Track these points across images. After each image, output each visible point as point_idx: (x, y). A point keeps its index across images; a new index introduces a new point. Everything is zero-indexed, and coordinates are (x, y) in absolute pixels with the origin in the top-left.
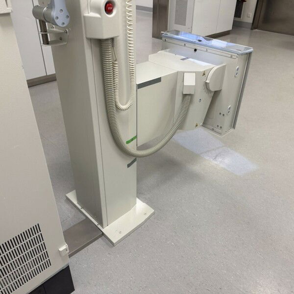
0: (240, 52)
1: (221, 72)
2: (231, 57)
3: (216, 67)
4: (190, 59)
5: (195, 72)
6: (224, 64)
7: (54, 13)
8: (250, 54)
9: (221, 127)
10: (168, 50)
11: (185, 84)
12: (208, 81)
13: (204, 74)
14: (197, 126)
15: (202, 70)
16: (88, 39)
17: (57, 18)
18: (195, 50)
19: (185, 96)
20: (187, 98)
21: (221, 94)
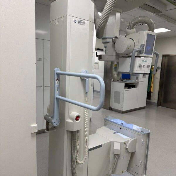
0: (143, 133)
1: (134, 142)
2: (139, 135)
3: (131, 140)
4: (118, 133)
5: (120, 142)
6: (135, 138)
7: (53, 121)
8: (149, 134)
9: (137, 174)
10: (107, 126)
11: (115, 149)
12: (127, 147)
13: (125, 144)
14: (123, 172)
15: (124, 141)
16: (66, 130)
17: (54, 123)
18: (121, 128)
19: (115, 155)
20: (117, 156)
21: (135, 154)
